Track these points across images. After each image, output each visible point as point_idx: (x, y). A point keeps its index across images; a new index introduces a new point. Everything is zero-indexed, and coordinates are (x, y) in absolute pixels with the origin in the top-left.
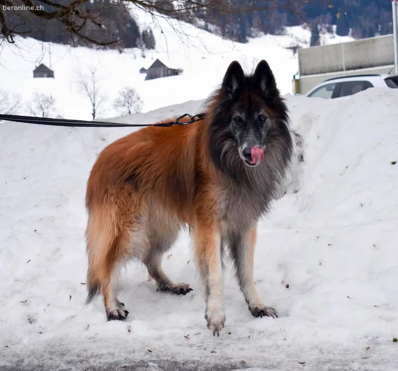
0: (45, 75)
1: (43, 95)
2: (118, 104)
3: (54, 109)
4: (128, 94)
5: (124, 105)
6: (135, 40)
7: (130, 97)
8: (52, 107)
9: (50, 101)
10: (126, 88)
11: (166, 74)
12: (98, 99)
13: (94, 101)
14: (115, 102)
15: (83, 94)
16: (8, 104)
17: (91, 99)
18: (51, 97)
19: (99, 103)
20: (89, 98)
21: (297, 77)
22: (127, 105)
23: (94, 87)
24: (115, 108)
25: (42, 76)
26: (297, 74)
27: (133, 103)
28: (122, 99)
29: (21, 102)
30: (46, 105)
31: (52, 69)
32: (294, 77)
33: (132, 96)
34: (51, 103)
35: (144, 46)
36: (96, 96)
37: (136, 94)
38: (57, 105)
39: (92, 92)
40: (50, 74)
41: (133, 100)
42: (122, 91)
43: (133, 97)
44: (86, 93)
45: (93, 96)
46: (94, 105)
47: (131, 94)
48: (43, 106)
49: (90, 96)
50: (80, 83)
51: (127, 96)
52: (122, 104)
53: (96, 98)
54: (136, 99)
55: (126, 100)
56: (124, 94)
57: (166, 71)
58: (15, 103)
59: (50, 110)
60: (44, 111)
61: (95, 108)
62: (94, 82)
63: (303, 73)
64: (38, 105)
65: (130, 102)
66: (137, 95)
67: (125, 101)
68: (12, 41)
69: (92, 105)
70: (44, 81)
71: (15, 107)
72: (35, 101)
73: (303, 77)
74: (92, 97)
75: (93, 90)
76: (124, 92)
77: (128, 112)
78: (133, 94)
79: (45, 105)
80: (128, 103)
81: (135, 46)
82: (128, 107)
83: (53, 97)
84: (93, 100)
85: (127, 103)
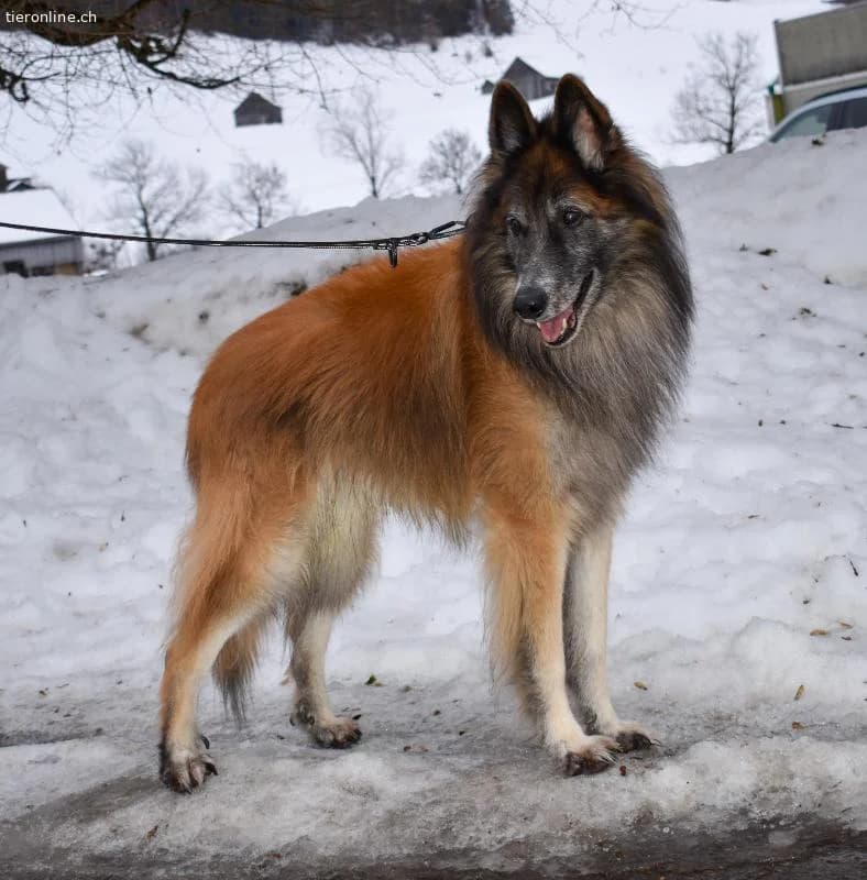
0: (263, 118)
1: (257, 167)
2: (429, 174)
3: (283, 198)
4: (453, 147)
5: (445, 175)
6: (465, 17)
7: (457, 154)
8: (279, 192)
9: (273, 178)
10: (446, 134)
11: (540, 92)
12: (383, 166)
13: (374, 171)
14: (422, 168)
15: (347, 157)
16: (179, 195)
17: (366, 168)
18: (275, 170)
19: (386, 175)
20: (360, 165)
21: (778, 89)
22: (451, 173)
23: (370, 139)
24: (423, 184)
25: (255, 122)
26: (776, 82)
27: (466, 168)
28: (440, 159)
29: (208, 187)
30: (265, 190)
31: (278, 102)
32: (771, 89)
33: (462, 151)
34: (276, 184)
35: (487, 27)
36: (376, 159)
37: (470, 145)
38: (290, 187)
39: (366, 151)
40: (272, 114)
41: (466, 161)
42: (437, 142)
43: (465, 154)
44: (351, 154)
45: (369, 159)
46: (373, 180)
47: (458, 148)
48: (258, 192)
49: (361, 159)
50: (337, 131)
51: (448, 152)
52: (441, 171)
53: (376, 164)
54: (472, 159)
55: (449, 162)
56: (442, 150)
57: (539, 85)
58: (194, 190)
59: (274, 199)
60: (262, 204)
61: (377, 186)
62: (369, 127)
63: (789, 77)
64: (246, 191)
65: (457, 166)
66: (474, 147)
67: (447, 166)
68: (23, 96)
69: (368, 181)
70: (261, 132)
71: (195, 200)
72: (240, 181)
73: (791, 88)
74: (368, 161)
75: (368, 147)
76: (442, 145)
77: (455, 189)
78: (464, 147)
79: (261, 189)
80: (455, 169)
81: (468, 30)
82: (455, 179)
83: (280, 171)
84: (370, 169)
85: (450, 169)
